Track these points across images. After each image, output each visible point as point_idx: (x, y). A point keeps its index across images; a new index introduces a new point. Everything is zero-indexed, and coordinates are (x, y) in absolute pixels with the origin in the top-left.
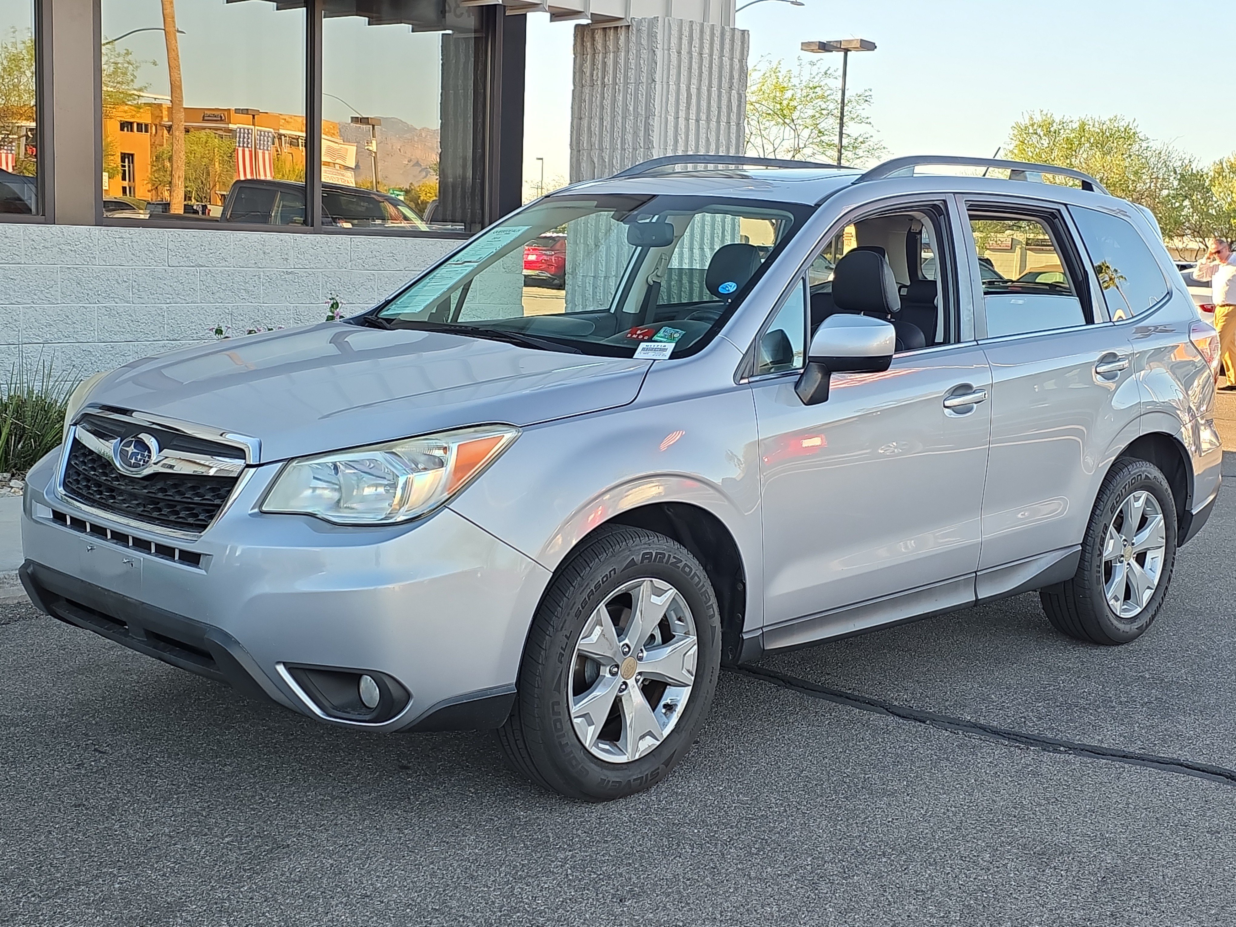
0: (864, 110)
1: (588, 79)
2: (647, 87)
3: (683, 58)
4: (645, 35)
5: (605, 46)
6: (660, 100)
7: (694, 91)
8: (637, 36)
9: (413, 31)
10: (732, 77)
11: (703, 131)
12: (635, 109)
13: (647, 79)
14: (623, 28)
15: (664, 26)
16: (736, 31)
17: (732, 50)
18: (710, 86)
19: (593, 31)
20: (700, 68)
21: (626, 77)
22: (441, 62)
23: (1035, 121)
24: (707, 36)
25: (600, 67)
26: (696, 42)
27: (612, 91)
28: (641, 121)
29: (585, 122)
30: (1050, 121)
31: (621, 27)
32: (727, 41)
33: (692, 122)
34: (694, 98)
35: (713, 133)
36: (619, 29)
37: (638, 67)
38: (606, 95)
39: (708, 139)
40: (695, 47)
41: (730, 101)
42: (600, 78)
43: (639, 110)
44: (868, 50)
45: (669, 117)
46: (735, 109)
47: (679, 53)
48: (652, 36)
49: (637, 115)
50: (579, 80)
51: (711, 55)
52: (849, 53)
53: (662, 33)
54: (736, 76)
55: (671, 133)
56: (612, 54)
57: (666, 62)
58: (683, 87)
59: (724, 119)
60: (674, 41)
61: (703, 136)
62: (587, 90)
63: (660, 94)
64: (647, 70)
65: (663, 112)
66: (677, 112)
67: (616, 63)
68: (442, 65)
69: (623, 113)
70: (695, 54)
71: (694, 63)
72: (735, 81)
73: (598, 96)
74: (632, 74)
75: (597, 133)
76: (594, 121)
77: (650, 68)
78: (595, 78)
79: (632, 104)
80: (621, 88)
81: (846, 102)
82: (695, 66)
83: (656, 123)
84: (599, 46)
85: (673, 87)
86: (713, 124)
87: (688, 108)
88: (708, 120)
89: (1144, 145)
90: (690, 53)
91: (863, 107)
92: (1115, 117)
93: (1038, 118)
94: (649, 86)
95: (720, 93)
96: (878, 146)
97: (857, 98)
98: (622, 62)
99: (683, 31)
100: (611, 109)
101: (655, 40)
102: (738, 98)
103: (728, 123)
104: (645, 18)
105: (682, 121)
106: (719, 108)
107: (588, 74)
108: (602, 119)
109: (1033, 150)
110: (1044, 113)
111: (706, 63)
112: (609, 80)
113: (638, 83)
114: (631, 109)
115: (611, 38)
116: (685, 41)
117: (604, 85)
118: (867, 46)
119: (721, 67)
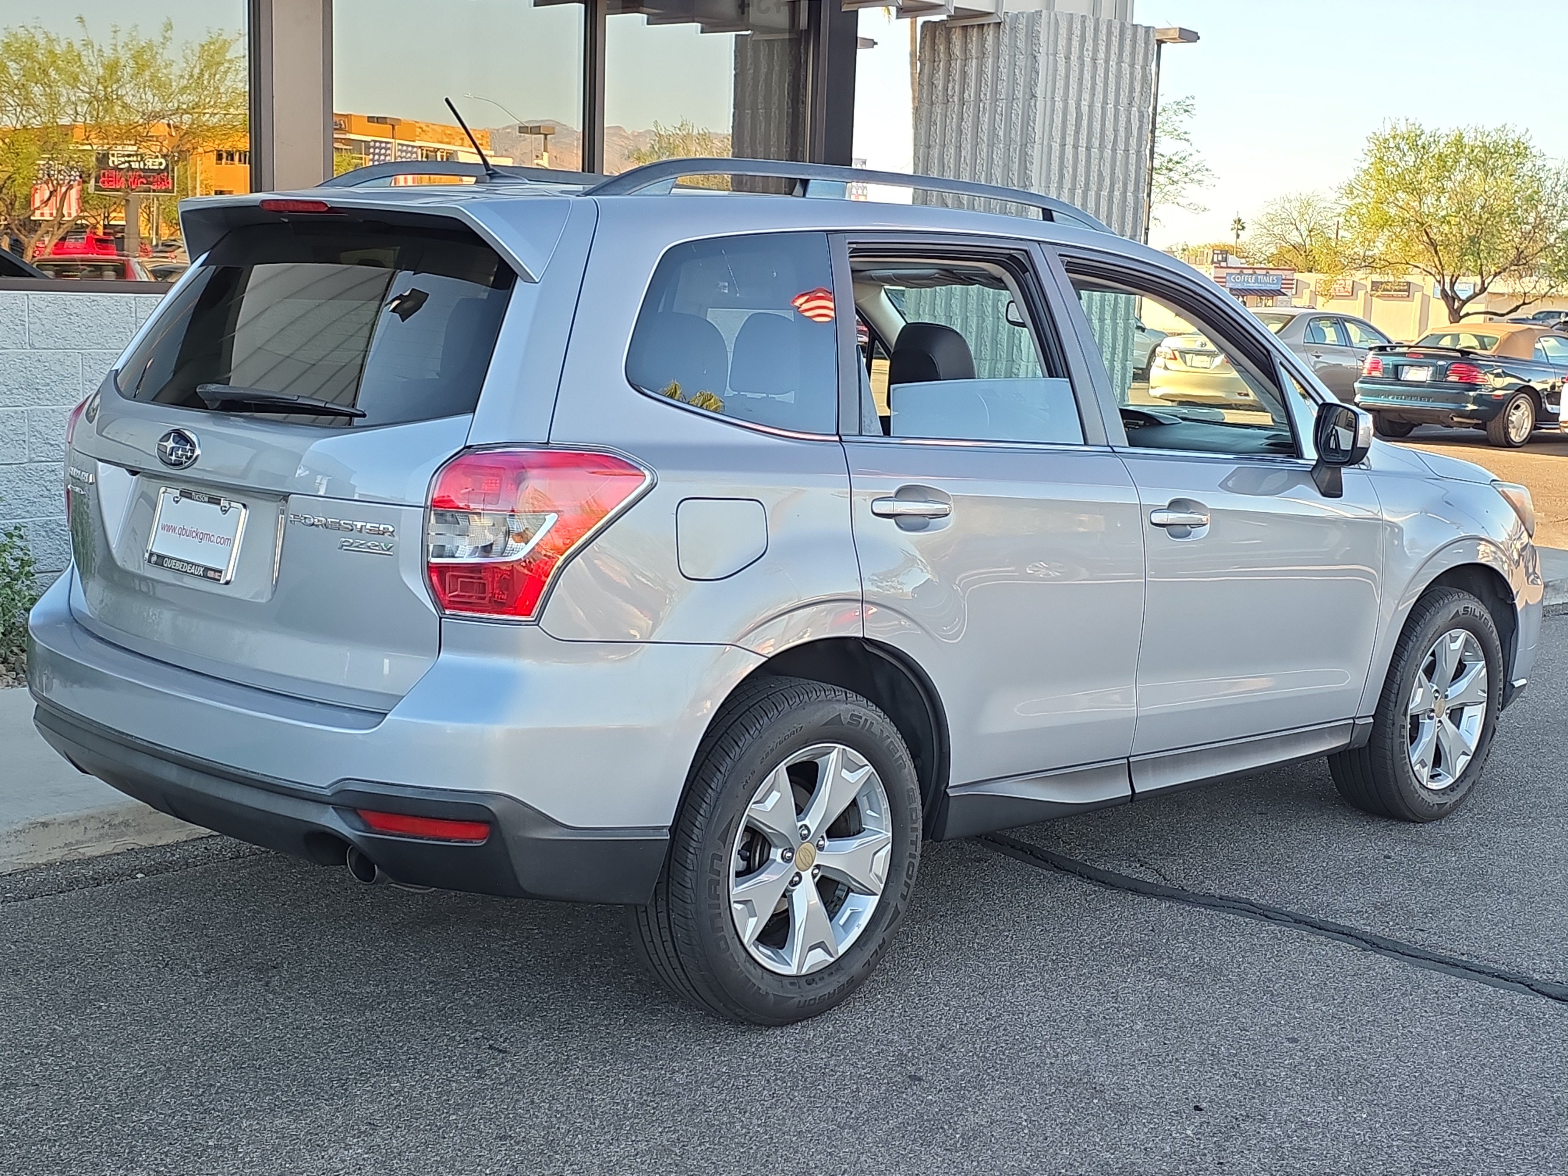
0: (1184, 123)
1: (940, 94)
2: (1023, 105)
3: (1072, 65)
4: (1022, 35)
5: (965, 50)
6: (1042, 122)
7: (1085, 109)
8: (1010, 36)
9: (702, 32)
10: (1132, 90)
11: (1094, 162)
12: (1007, 133)
13: (1025, 93)
14: (991, 26)
15: (1049, 23)
16: (1139, 29)
17: (1133, 53)
18: (1105, 103)
19: (949, 31)
20: (1093, 78)
21: (995, 91)
22: (733, 72)
23: (1398, 132)
24: (1103, 35)
25: (957, 77)
26: (1089, 44)
27: (974, 110)
28: (1015, 150)
29: (935, 152)
30: (1418, 132)
31: (989, 24)
32: (1128, 42)
33: (1082, 150)
34: (1085, 118)
35: (1108, 165)
36: (986, 27)
37: (1011, 78)
38: (965, 115)
39: (1100, 174)
40: (1087, 50)
41: (1129, 121)
42: (957, 94)
43: (1012, 136)
44: (1189, 41)
45: (1053, 144)
46: (1135, 132)
47: (1068, 58)
48: (1032, 36)
49: (1009, 142)
50: (927, 96)
51: (1107, 61)
52: (1163, 45)
53: (1046, 33)
54: (1138, 88)
55: (1055, 166)
56: (974, 61)
57: (1050, 72)
58: (1072, 103)
59: (1121, 146)
60: (1062, 43)
61: (1094, 168)
62: (938, 109)
63: (1042, 114)
64: (1024, 81)
65: (1046, 138)
66: (1063, 138)
67: (980, 72)
68: (735, 76)
69: (988, 140)
70: (1088, 60)
71: (1086, 72)
72: (1137, 94)
73: (954, 116)
74: (1003, 87)
75: (952, 166)
76: (948, 151)
77: (1028, 79)
78: (950, 93)
79: (1003, 127)
80: (987, 106)
81: (1159, 110)
82: (1087, 76)
83: (1036, 152)
84: (957, 50)
85: (1059, 105)
86: (1108, 153)
87: (1077, 132)
88: (1102, 147)
89: (1539, 163)
90: (1081, 58)
91: (1180, 118)
92: (1504, 126)
93: (1402, 128)
94: (1027, 103)
95: (1117, 110)
96: (1199, 167)
97: (1175, 107)
98: (989, 71)
99: (1074, 29)
100: (972, 135)
101: (1037, 42)
102: (1139, 117)
103: (1127, 150)
104: (1023, 13)
105: (1069, 149)
106: (1116, 131)
107: (940, 88)
108: (959, 148)
109: (1393, 169)
110: (1411, 121)
111: (1101, 72)
112: (970, 94)
113: (1012, 99)
114: (1001, 133)
115: (974, 39)
116: (1075, 43)
117: (962, 102)
118: (1188, 36)
119: (1119, 76)
